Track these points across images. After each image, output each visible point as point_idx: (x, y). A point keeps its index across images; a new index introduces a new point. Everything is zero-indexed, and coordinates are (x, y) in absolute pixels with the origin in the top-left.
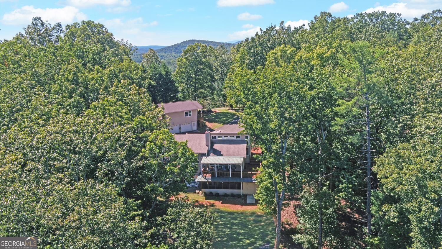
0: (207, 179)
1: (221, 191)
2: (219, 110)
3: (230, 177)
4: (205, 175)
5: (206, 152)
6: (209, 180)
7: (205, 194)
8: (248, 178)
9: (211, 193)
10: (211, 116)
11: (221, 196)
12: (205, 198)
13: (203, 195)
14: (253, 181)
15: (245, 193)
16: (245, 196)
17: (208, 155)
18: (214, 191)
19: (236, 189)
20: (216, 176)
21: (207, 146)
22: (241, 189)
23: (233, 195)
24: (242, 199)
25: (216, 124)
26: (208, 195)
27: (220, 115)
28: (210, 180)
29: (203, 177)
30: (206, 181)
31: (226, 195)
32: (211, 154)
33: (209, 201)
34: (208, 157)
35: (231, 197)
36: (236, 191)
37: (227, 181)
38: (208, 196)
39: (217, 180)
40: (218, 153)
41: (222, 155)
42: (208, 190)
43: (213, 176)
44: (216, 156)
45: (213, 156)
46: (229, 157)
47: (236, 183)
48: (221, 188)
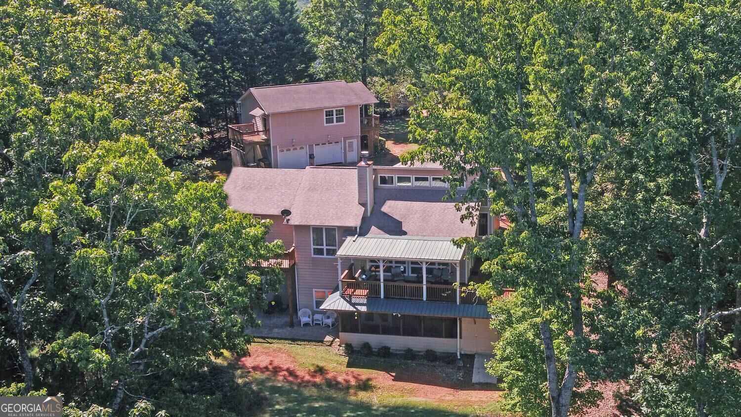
1: (397, 342)
4: (350, 291)
5: (357, 224)
6: (359, 307)
7: (350, 349)
9: (366, 346)
12: (346, 360)
13: (342, 350)
15: (469, 350)
17: (363, 231)
19: (441, 337)
20: (382, 297)
22: (456, 337)
24: (459, 368)
28: (363, 309)
30: (352, 309)
32: (373, 228)
34: (361, 239)
35: (425, 362)
36: (440, 344)
38: (358, 355)
39: (384, 310)
40: (395, 228)
42: (357, 338)
43: (373, 296)
44: (387, 236)
45: (379, 236)
46: (425, 238)
47: (441, 319)
48: (397, 333)
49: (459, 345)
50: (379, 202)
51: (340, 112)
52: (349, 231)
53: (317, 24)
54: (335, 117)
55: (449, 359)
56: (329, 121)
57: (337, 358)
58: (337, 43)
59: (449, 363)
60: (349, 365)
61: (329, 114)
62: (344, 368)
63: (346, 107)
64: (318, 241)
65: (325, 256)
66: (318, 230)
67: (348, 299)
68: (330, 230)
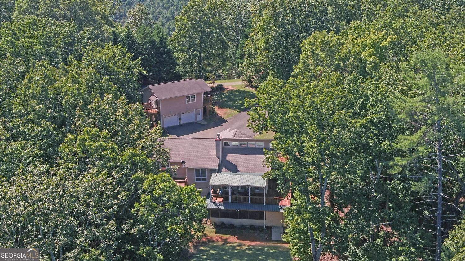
0: (217, 206)
1: (237, 221)
2: (233, 86)
3: (249, 202)
4: (214, 199)
5: (216, 167)
6: (220, 207)
7: (216, 226)
8: (274, 205)
9: (223, 223)
10: (221, 97)
11: (237, 227)
12: (215, 230)
14: (281, 211)
15: (269, 225)
16: (270, 228)
17: (219, 171)
18: (227, 220)
19: (256, 219)
20: (230, 202)
21: (218, 157)
22: (264, 219)
23: (252, 228)
24: (266, 233)
25: (229, 110)
26: (219, 226)
27: (235, 96)
28: (222, 208)
29: (212, 202)
30: (217, 208)
31: (243, 227)
33: (221, 235)
34: (219, 175)
35: (250, 231)
36: (256, 222)
37: (244, 208)
38: (220, 228)
39: (231, 208)
40: (233, 169)
41: (238, 171)
42: (218, 220)
43: (226, 201)
44: (231, 173)
45: (227, 173)
46: (248, 174)
47: (257, 212)
48: (237, 217)
50: (224, 155)
52: (213, 171)
53: (176, 45)
54: (191, 99)
55: (260, 229)
57: (210, 230)
58: (188, 56)
59: (261, 231)
60: (217, 233)
61: (188, 97)
62: (215, 235)
63: (196, 94)
64: (198, 174)
65: (201, 181)
66: (198, 170)
67: (214, 202)
68: (204, 171)
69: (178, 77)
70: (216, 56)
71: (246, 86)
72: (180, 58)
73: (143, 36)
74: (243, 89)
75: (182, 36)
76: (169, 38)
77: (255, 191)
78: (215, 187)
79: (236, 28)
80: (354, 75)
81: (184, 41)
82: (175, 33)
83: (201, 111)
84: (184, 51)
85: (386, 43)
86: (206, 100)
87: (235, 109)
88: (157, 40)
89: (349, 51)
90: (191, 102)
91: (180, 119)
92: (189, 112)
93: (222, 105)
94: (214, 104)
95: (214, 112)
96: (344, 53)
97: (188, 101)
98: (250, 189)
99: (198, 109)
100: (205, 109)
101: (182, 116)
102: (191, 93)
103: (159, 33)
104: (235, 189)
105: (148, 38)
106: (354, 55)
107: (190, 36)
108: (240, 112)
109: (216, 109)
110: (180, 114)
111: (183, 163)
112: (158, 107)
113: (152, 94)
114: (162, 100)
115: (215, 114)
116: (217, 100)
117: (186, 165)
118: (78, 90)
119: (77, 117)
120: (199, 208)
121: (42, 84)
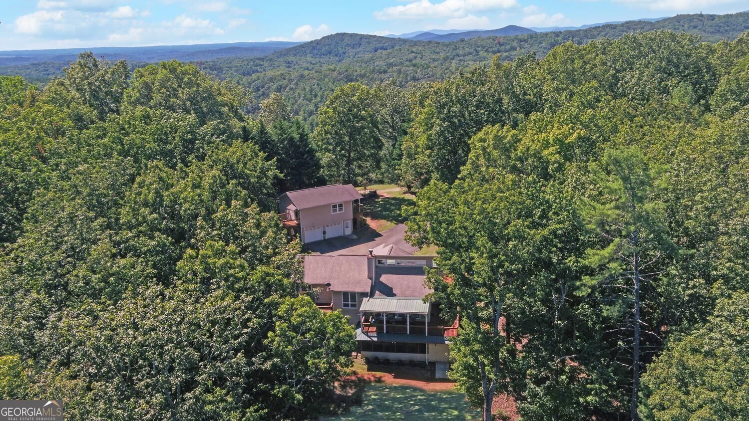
0: (370, 337)
1: (393, 356)
2: (388, 193)
3: (408, 333)
4: (366, 328)
5: (368, 290)
6: (373, 338)
7: (368, 361)
8: (438, 336)
9: (376, 358)
10: (375, 206)
11: (392, 363)
12: (366, 367)
13: (363, 361)
14: (446, 342)
15: (433, 359)
16: (433, 364)
17: (372, 295)
18: (380, 355)
19: (417, 353)
20: (385, 332)
21: (370, 278)
22: (426, 353)
23: (412, 364)
24: (428, 370)
25: (383, 222)
26: (372, 362)
27: (392, 204)
28: (375, 339)
29: (363, 332)
30: (369, 339)
31: (400, 363)
32: (377, 292)
33: (373, 373)
34: (371, 299)
35: (410, 367)
36: (417, 357)
37: (402, 340)
38: (373, 364)
39: (386, 339)
40: (388, 292)
41: (395, 295)
42: (370, 354)
43: (379, 332)
44: (386, 297)
45: (381, 297)
46: (407, 298)
47: (417, 344)
48: (393, 351)
49: (428, 357)
50: (378, 276)
51: (341, 205)
52: (364, 295)
53: (320, 143)
54: (338, 208)
55: (421, 365)
56: (335, 211)
57: (361, 366)
58: (334, 157)
59: (422, 367)
60: (369, 370)
61: (335, 206)
62: (366, 372)
63: (345, 202)
64: (346, 299)
65: (350, 308)
66: (345, 294)
67: (366, 333)
68: (353, 295)
69: (322, 182)
70: (369, 156)
71: (404, 193)
72: (325, 158)
73: (279, 132)
74: (401, 196)
75: (326, 133)
76: (311, 135)
77: (416, 318)
78: (367, 314)
79: (393, 123)
80: (533, 177)
81: (329, 138)
82: (319, 129)
83: (350, 223)
84: (329, 151)
85: (572, 139)
86: (356, 210)
87: (391, 221)
88: (296, 136)
89: (528, 149)
90: (338, 212)
91: (324, 233)
92: (335, 225)
93: (375, 216)
94: (366, 215)
95: (365, 224)
96: (521, 151)
97: (334, 211)
98: (410, 317)
99: (347, 220)
100: (355, 221)
101: (327, 229)
102: (337, 201)
103: (299, 128)
104: (391, 316)
105: (285, 134)
106: (533, 154)
107: (336, 133)
108: (397, 224)
109: (369, 220)
110: (324, 227)
111: (329, 285)
112: (298, 218)
113: (290, 202)
114: (304, 210)
115: (368, 227)
116: (369, 209)
117: (332, 288)
118: (199, 196)
119: (199, 229)
120: (347, 338)
121: (156, 189)
